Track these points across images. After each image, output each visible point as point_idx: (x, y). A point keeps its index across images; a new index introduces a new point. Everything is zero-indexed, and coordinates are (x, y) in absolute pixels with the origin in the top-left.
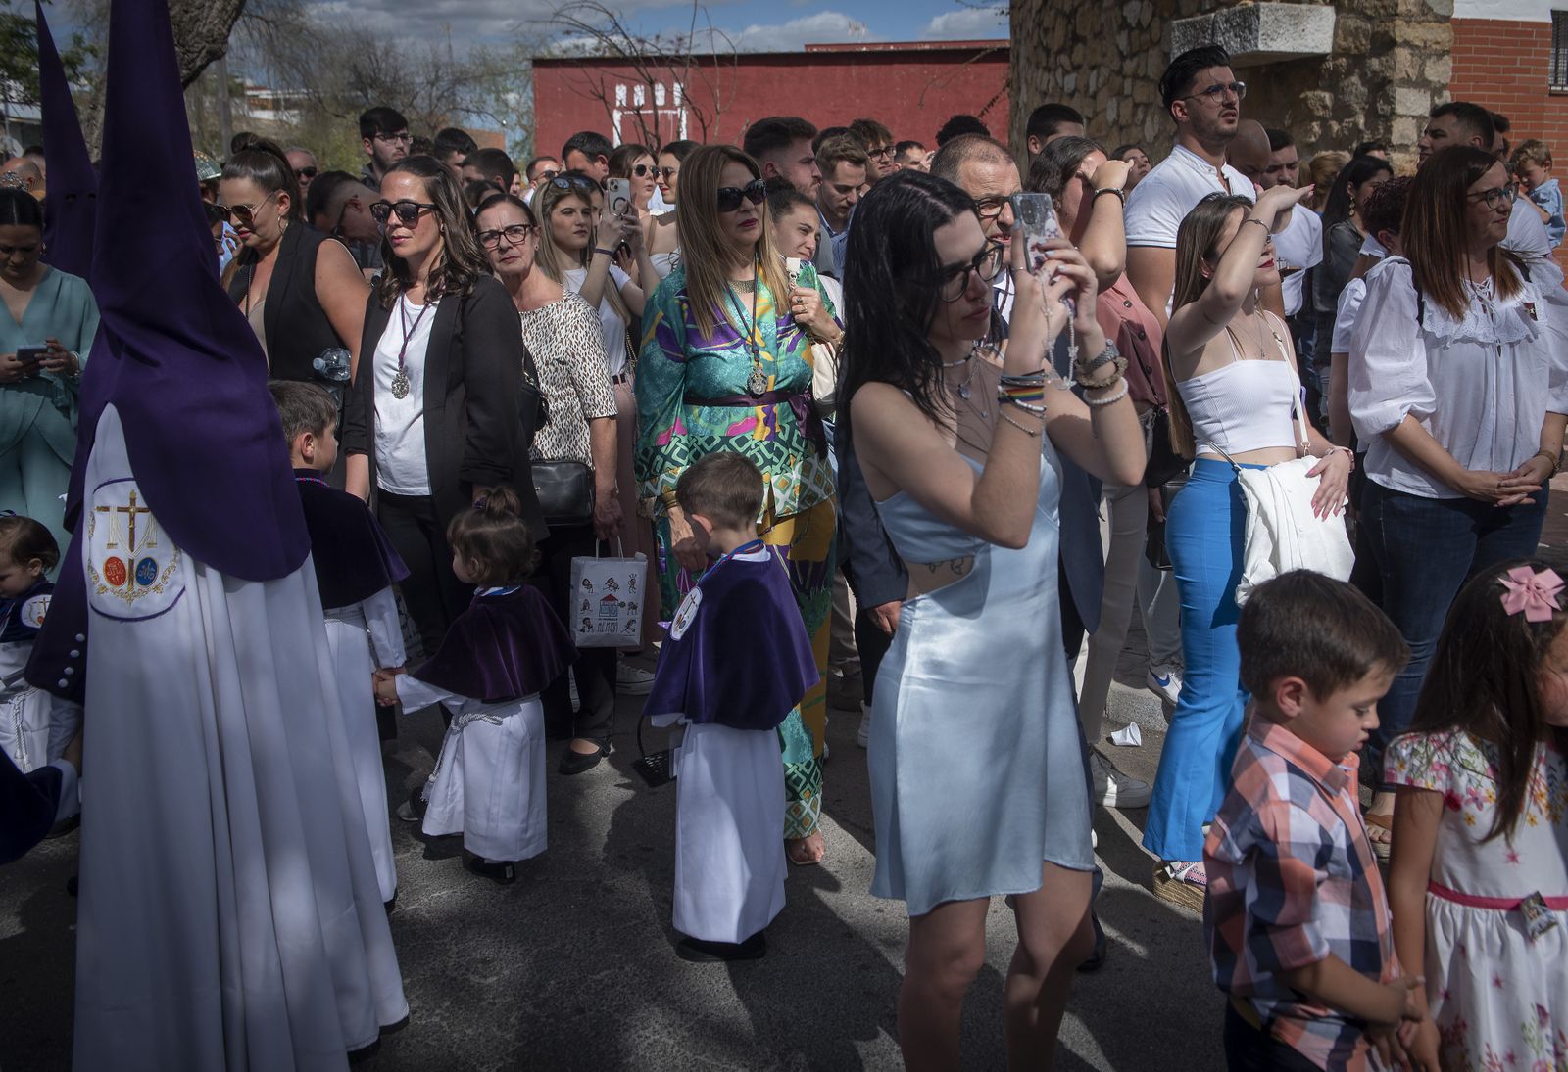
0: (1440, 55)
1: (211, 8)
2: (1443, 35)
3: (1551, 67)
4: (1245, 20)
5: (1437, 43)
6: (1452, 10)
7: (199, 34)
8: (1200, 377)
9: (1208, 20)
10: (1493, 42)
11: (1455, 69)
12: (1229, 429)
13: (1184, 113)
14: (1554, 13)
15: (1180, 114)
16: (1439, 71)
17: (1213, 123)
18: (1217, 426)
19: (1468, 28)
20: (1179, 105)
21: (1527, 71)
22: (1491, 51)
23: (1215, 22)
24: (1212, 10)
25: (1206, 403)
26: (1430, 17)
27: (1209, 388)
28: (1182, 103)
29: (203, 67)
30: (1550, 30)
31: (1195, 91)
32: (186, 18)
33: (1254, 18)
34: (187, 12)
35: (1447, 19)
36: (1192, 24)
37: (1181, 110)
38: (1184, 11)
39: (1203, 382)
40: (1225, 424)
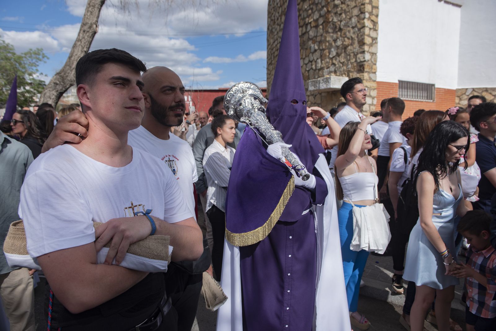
0: (374, 89)
1: (71, 73)
2: (374, 85)
3: (398, 93)
4: (327, 80)
5: (373, 87)
6: (376, 79)
7: (68, 80)
8: (345, 177)
9: (318, 80)
10: (386, 87)
11: (377, 93)
12: (353, 193)
13: (350, 97)
14: (399, 81)
15: (349, 97)
16: (374, 93)
17: (360, 100)
18: (349, 193)
19: (379, 83)
20: (349, 95)
21: (393, 94)
22: (385, 89)
23: (320, 81)
24: (318, 78)
25: (346, 185)
26: (371, 80)
27: (347, 181)
28: (350, 94)
29: (69, 88)
30: (398, 85)
31: (355, 91)
32: (65, 76)
33: (329, 80)
34: (65, 74)
35: (375, 81)
36: (314, 81)
37: (350, 96)
38: (310, 78)
39: (346, 179)
40: (352, 192)
